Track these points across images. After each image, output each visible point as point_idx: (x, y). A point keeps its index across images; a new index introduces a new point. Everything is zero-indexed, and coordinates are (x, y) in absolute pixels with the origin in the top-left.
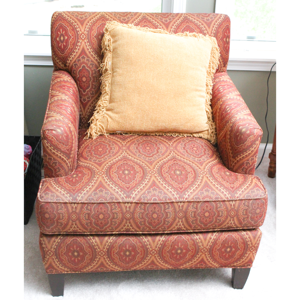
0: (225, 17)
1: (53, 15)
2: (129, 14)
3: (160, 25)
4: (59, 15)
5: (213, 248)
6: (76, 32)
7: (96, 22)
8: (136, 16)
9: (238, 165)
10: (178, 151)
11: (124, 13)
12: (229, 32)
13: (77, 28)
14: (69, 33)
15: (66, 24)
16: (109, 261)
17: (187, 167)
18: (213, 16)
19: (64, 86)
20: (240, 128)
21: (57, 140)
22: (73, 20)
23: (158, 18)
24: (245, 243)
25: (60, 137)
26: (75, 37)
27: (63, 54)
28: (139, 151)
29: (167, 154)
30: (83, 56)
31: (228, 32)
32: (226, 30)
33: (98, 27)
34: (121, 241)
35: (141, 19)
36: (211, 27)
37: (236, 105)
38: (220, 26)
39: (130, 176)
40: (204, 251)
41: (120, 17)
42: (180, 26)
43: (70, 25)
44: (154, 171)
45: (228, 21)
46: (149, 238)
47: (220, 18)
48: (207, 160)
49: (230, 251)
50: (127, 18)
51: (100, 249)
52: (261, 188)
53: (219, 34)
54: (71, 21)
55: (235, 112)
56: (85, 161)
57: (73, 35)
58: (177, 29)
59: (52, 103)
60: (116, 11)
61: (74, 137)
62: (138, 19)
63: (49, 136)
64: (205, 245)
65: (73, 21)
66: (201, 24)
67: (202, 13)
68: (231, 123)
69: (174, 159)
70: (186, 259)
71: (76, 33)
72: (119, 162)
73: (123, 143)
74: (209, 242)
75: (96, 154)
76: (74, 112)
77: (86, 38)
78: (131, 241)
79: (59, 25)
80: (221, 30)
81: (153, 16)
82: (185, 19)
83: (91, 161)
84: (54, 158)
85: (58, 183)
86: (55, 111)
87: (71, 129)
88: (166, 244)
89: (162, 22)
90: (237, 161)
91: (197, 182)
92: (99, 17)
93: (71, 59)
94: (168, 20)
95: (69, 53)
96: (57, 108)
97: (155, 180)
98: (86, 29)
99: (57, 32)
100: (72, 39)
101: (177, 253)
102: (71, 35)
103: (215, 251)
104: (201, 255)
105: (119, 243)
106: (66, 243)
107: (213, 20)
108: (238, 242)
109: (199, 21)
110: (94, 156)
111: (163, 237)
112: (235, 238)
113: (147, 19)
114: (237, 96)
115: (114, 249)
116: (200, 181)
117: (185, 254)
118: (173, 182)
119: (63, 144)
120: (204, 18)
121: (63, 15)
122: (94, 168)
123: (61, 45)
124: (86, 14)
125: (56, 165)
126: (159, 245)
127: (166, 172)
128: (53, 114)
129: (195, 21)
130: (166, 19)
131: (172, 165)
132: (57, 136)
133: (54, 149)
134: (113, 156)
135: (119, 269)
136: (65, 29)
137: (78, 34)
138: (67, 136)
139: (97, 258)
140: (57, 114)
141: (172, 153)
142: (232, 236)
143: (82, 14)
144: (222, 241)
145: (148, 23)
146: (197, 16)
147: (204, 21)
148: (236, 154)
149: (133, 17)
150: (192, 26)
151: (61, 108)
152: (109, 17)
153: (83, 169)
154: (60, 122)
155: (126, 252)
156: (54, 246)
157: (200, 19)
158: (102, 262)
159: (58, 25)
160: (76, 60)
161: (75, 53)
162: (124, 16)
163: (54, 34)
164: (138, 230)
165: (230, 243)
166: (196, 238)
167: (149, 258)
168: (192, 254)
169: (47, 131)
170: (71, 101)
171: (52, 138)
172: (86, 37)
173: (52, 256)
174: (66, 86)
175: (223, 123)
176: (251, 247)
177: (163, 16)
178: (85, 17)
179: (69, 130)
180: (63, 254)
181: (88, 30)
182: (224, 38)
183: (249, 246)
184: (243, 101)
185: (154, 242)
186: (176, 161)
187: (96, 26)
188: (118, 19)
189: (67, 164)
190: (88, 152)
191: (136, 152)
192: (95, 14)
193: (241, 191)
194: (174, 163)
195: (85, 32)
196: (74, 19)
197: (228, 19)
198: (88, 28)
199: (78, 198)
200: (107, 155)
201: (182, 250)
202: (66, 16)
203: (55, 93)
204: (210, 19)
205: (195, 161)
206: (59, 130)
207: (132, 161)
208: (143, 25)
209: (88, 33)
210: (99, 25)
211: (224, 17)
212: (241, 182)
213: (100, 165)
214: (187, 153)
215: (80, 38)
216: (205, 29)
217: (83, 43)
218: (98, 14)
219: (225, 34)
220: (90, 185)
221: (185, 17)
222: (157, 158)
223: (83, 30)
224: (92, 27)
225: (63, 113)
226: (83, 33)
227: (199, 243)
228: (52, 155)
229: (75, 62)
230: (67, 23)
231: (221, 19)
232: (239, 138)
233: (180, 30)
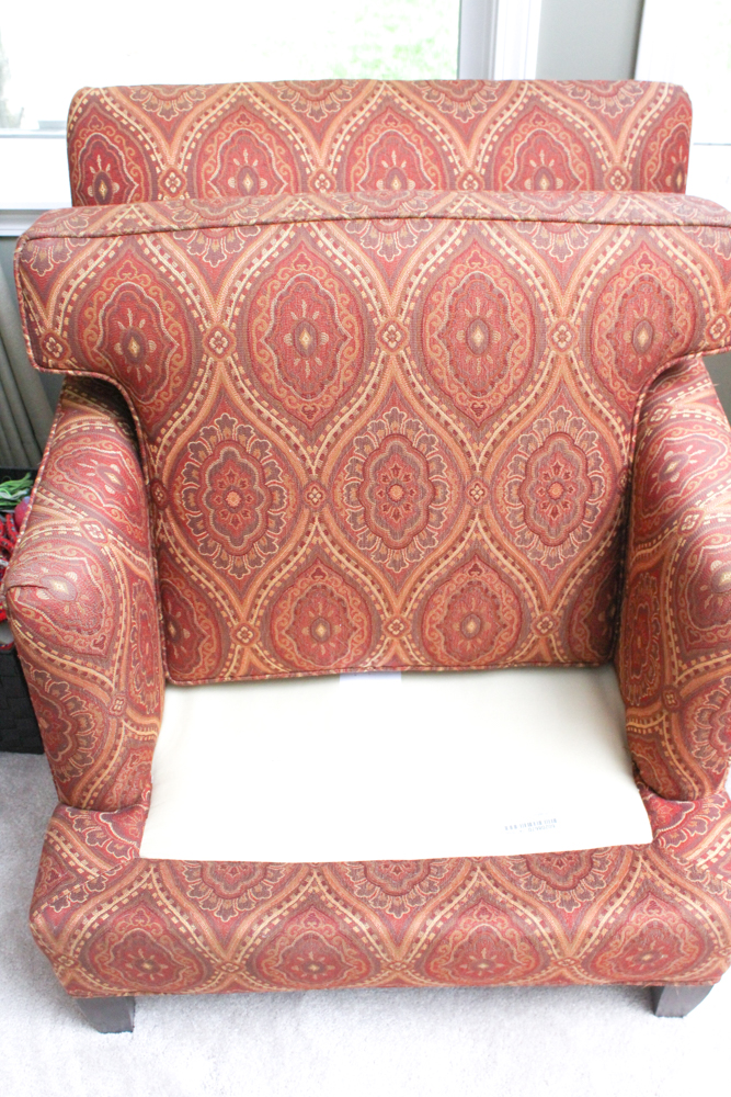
0: (673, 97)
1: (73, 104)
3: (442, 130)
4: (94, 104)
6: (147, 167)
7: (220, 128)
8: (359, 100)
11: (316, 86)
12: (686, 153)
13: (152, 151)
14: (125, 170)
15: (116, 139)
18: (629, 95)
21: (54, 621)
22: (137, 122)
23: (434, 106)
25: (66, 610)
26: (146, 184)
31: (681, 151)
32: (678, 145)
33: (225, 147)
34: (287, 942)
35: (374, 108)
36: (623, 136)
37: (700, 452)
38: (654, 130)
41: (302, 103)
42: (513, 132)
43: (129, 143)
45: (683, 112)
47: (656, 102)
50: (329, 107)
51: (223, 959)
53: (649, 163)
54: (130, 125)
57: (138, 180)
58: (503, 145)
60: (291, 77)
62: (367, 108)
63: (24, 609)
65: (139, 128)
66: (585, 125)
67: (593, 80)
71: (148, 171)
74: (584, 945)
77: (184, 188)
78: (321, 941)
79: (92, 139)
80: (657, 148)
81: (419, 94)
82: (530, 109)
86: (61, 488)
87: (113, 561)
89: (450, 119)
92: (227, 107)
94: (471, 111)
96: (69, 474)
98: (182, 155)
99: (87, 167)
100: (136, 192)
102: (132, 180)
105: (282, 947)
107: (630, 111)
109: (579, 112)
113: (395, 108)
115: (267, 960)
119: (79, 631)
120: (598, 104)
121: (106, 103)
124: (186, 94)
126: (421, 941)
128: (51, 505)
129: (565, 116)
130: (463, 109)
132: (54, 609)
133: (48, 649)
136: (109, 158)
137: (155, 176)
138: (95, 603)
139: (217, 975)
140: (66, 503)
143: (171, 99)
145: (399, 125)
146: (573, 94)
147: (597, 113)
148: (695, 652)
149: (347, 103)
150: (557, 135)
151: (84, 473)
152: (264, 106)
154: (66, 548)
155: (309, 965)
157: (584, 105)
159: (87, 140)
162: (318, 100)
163: (78, 174)
167: (385, 974)
168: (528, 969)
169: (18, 592)
171: (38, 615)
172: (182, 186)
173: (73, 966)
177: (454, 95)
178: (181, 107)
179: (100, 572)
180: (105, 964)
181: (189, 157)
182: (666, 175)
187: (219, 142)
188: (294, 113)
192: (216, 96)
195: (180, 167)
196: (143, 116)
197: (683, 105)
198: (189, 150)
201: (492, 964)
202: (115, 107)
204: (620, 106)
206: (60, 587)
208: (383, 130)
209: (190, 169)
210: (229, 139)
211: (668, 95)
215: (161, 188)
216: (600, 143)
219: (670, 161)
221: (531, 98)
223: (171, 160)
224: (203, 147)
225: (86, 496)
226: (174, 171)
228: (46, 665)
230: (118, 132)
231: (659, 106)
233: (511, 148)
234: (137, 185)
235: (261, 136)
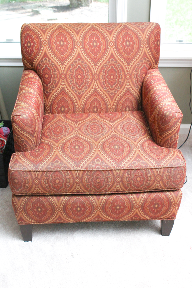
0: (156, 25)
1: (22, 26)
2: (81, 24)
3: (105, 32)
4: (27, 26)
6: (39, 39)
7: (55, 31)
8: (86, 26)
9: (163, 141)
10: (118, 131)
11: (77, 24)
12: (160, 37)
13: (40, 36)
14: (34, 40)
15: (32, 34)
16: (64, 215)
17: (124, 143)
18: (146, 25)
19: (31, 82)
20: (165, 112)
21: (23, 123)
22: (37, 30)
23: (103, 27)
24: (169, 201)
25: (26, 121)
26: (39, 43)
27: (30, 57)
28: (88, 131)
29: (109, 133)
30: (46, 58)
31: (158, 37)
32: (157, 35)
33: (57, 35)
34: (73, 200)
35: (90, 28)
36: (145, 33)
37: (163, 94)
38: (152, 32)
39: (79, 150)
40: (137, 207)
41: (74, 27)
42: (120, 33)
43: (35, 34)
44: (98, 146)
45: (158, 28)
46: (95, 197)
47: (152, 26)
48: (140, 137)
49: (157, 208)
50: (80, 28)
51: (58, 206)
52: (181, 159)
53: (151, 39)
54: (35, 31)
55: (162, 99)
56: (46, 139)
57: (37, 42)
58: (118, 35)
59: (21, 95)
60: (71, 22)
61: (37, 121)
62: (88, 28)
63: (17, 120)
65: (37, 31)
66: (137, 31)
67: (138, 22)
68: (158, 108)
69: (114, 136)
70: (124, 213)
71: (39, 40)
72: (71, 140)
73: (76, 125)
74: (141, 200)
75: (54, 134)
76: (37, 101)
77: (48, 44)
78: (81, 199)
79: (26, 34)
80: (153, 35)
81: (100, 25)
82: (124, 28)
83: (50, 139)
84: (21, 137)
85: (25, 156)
86: (23, 101)
87: (35, 115)
88: (108, 202)
89: (107, 30)
90: (163, 138)
91: (131, 154)
92: (57, 27)
93: (36, 60)
94: (111, 28)
95: (34, 56)
96: (24, 99)
97: (99, 153)
98: (47, 37)
99: (25, 40)
100: (37, 45)
101: (117, 209)
102: (36, 42)
103: (146, 207)
104: (135, 210)
105: (72, 201)
106: (32, 202)
107: (146, 28)
108: (164, 200)
109: (135, 28)
110: (53, 136)
111: (105, 196)
112: (161, 197)
113: (95, 28)
114: (164, 87)
115: (68, 206)
116: (133, 153)
117: (123, 210)
118: (112, 155)
119: (28, 126)
120: (139, 26)
121: (30, 26)
122: (52, 144)
123: (28, 49)
124: (48, 25)
125: (23, 142)
126: (102, 202)
127: (108, 147)
128: (21, 103)
129: (132, 29)
130: (109, 28)
131: (112, 141)
132: (23, 121)
133: (21, 130)
134: (68, 135)
135: (73, 221)
136: (31, 38)
137: (41, 41)
138: (31, 120)
139: (56, 213)
140: (24, 103)
141: (113, 132)
142: (158, 195)
143: (44, 26)
144: (151, 199)
145: (95, 31)
146: (134, 25)
147: (139, 28)
148: (162, 132)
149: (84, 27)
150: (130, 33)
151: (27, 99)
152: (65, 27)
153: (44, 145)
154: (25, 110)
155: (78, 208)
156: (22, 203)
157: (136, 27)
158: (60, 216)
159: (25, 34)
160: (40, 62)
161: (39, 56)
162: (77, 26)
163: (23, 42)
164: (86, 191)
165: (157, 201)
166: (130, 197)
167: (95, 212)
168: (129, 209)
169: (15, 117)
170: (35, 93)
171: (20, 122)
172: (47, 43)
173: (22, 211)
174: (32, 82)
176: (174, 204)
177: (107, 25)
178: (47, 27)
179: (32, 115)
180: (29, 209)
181: (49, 37)
182: (155, 42)
183: (172, 203)
184: (169, 91)
185: (98, 200)
186: (115, 139)
187: (55, 34)
188: (72, 29)
189: (32, 141)
190: (49, 132)
191: (85, 131)
192: (54, 25)
193: (165, 161)
194: (114, 140)
195: (47, 39)
196: (38, 29)
197: (158, 27)
198: (49, 36)
199: (39, 167)
200: (63, 134)
201: (120, 206)
202: (32, 27)
203: (24, 87)
204: (144, 27)
205: (130, 138)
206: (24, 116)
207: (81, 138)
208: (92, 32)
209: (49, 40)
210: (58, 34)
211: (155, 25)
212: (165, 154)
213: (57, 142)
214: (125, 132)
215: (42, 44)
216: (140, 35)
217: (45, 48)
218: (57, 25)
219: (156, 39)
220: (49, 157)
221: (124, 26)
222: (101, 136)
223: (45, 38)
224: (52, 35)
225: (28, 102)
226: (45, 40)
227: (133, 201)
228: (20, 135)
229: (39, 63)
230: (33, 32)
231: (153, 27)
232: (164, 120)
233: (120, 36)
234: (37, 43)
235: (65, 33)
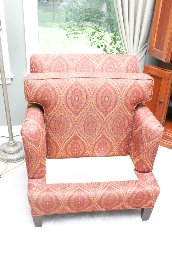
5: (130, 199)
64: (125, 197)
175: (138, 123)
